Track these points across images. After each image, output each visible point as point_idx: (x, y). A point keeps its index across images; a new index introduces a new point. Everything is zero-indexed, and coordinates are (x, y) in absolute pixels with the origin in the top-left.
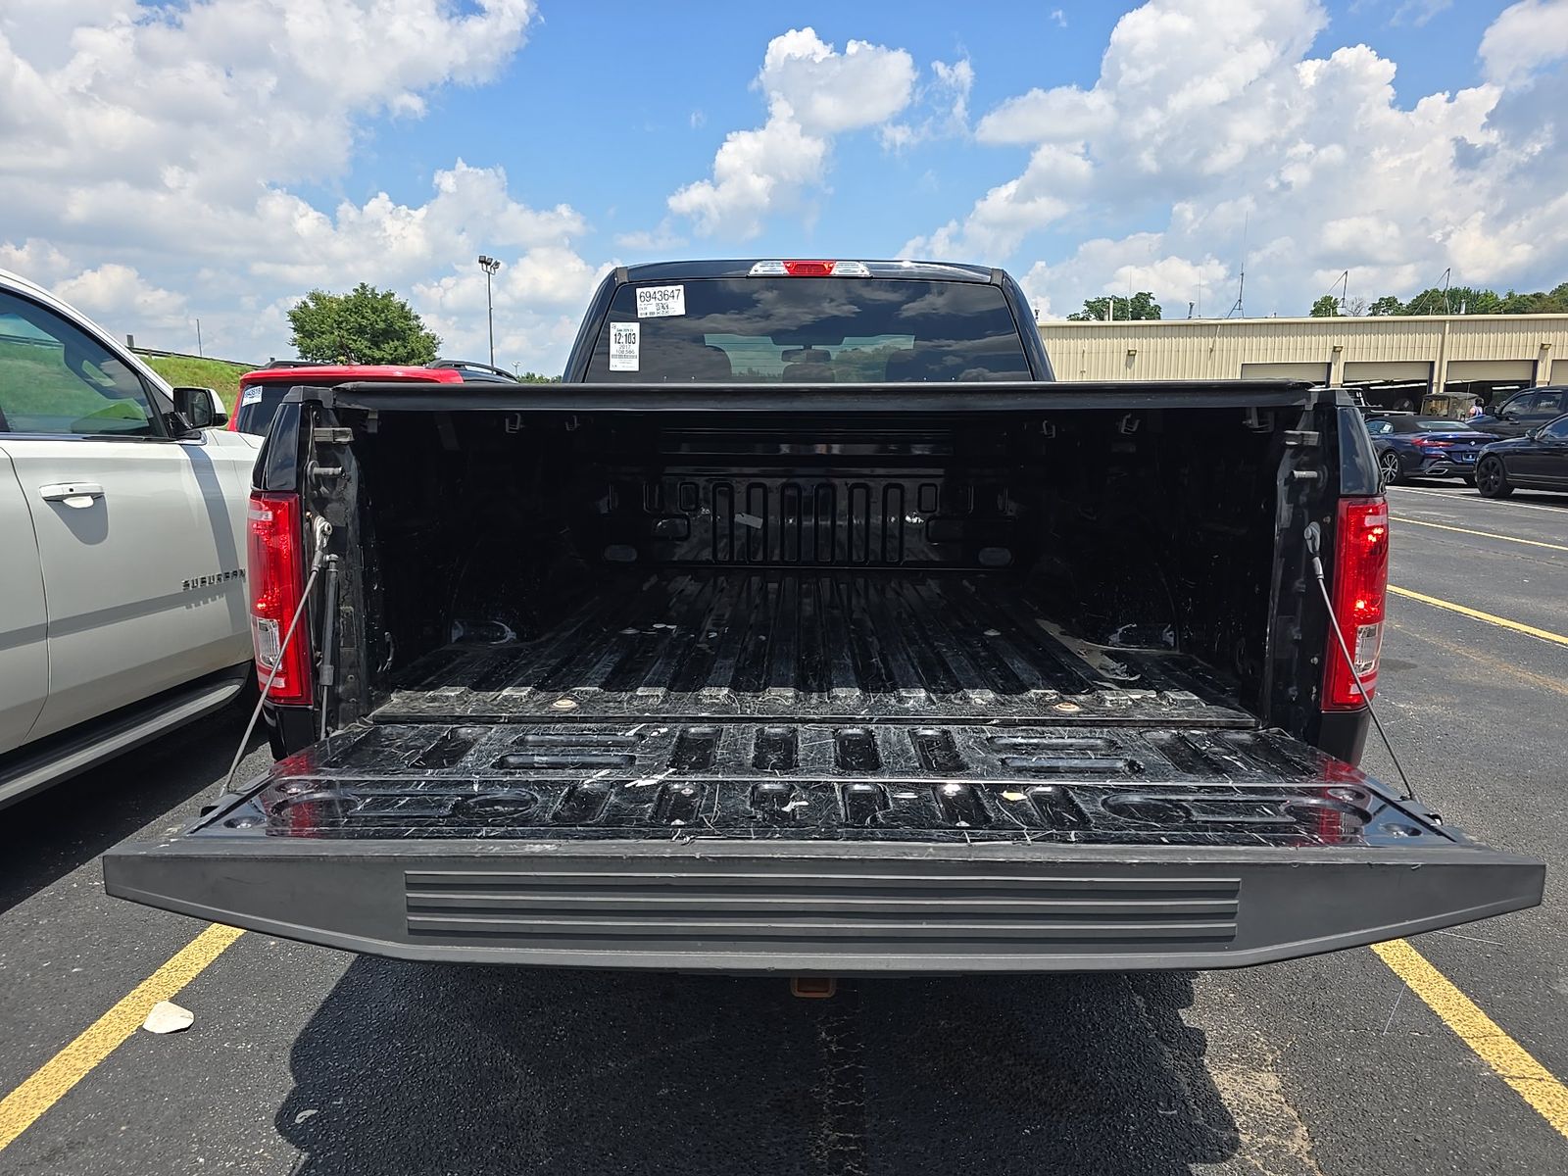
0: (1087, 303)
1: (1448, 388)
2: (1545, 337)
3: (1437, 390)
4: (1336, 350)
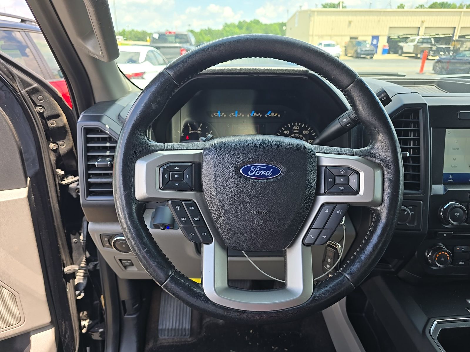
3: (456, 38)
4: (423, 22)
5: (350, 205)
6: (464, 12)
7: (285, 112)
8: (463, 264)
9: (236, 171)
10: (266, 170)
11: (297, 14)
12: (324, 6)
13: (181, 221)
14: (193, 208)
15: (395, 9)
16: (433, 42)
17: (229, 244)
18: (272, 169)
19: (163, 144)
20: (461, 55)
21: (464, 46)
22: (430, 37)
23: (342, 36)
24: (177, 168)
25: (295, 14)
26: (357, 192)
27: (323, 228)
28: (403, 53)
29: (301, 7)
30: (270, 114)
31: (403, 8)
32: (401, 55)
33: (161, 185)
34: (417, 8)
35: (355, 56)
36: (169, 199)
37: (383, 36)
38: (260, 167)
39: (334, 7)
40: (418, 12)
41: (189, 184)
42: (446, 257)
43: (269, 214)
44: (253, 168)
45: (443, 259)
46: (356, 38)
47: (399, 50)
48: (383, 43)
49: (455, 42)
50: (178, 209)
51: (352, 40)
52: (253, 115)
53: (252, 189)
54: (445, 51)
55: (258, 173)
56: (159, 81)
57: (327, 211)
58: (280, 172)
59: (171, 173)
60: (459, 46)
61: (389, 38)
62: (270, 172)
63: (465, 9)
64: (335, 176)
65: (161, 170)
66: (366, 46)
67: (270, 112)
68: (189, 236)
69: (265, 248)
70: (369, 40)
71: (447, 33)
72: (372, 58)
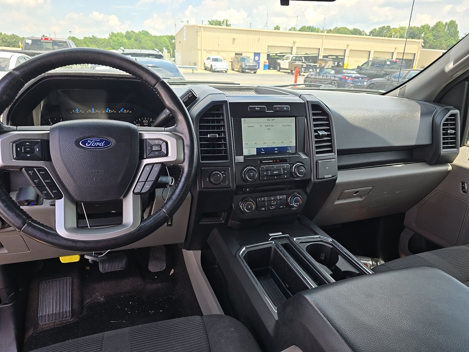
0: (209, 21)
1: (324, 57)
2: (348, 42)
3: (321, 57)
4: (294, 43)
5: (163, 164)
6: (325, 36)
7: (135, 109)
8: (264, 209)
9: (77, 143)
10: (100, 142)
11: (185, 28)
12: (211, 23)
13: (35, 183)
14: (44, 173)
15: (272, 29)
16: (303, 60)
17: (76, 197)
18: (104, 141)
19: (15, 127)
20: (324, 72)
21: (328, 65)
22: (301, 56)
23: (228, 51)
24: (28, 143)
25: (183, 28)
26: (167, 155)
27: (146, 181)
28: (280, 69)
29: (188, 21)
30: (123, 111)
31: (279, 30)
32: (279, 71)
33: (15, 156)
34: (290, 30)
35: (240, 70)
36: (23, 167)
37: (263, 53)
38: (95, 140)
39: (220, 25)
40: (290, 33)
41: (39, 155)
42: (251, 206)
43: (105, 172)
44: (90, 141)
45: (249, 207)
46: (241, 54)
47: (277, 66)
48: (263, 59)
49: (320, 61)
50: (31, 174)
51: (237, 56)
52: (108, 111)
53: (89, 156)
54: (314, 68)
55: (94, 144)
56: (7, 79)
57: (148, 169)
58: (111, 143)
59: (23, 147)
60: (323, 65)
61: (268, 55)
62: (103, 144)
63: (325, 34)
64: (152, 145)
65: (14, 145)
66: (249, 62)
67: (123, 109)
68: (42, 194)
69: (104, 198)
70: (252, 56)
71: (314, 53)
72: (255, 73)
